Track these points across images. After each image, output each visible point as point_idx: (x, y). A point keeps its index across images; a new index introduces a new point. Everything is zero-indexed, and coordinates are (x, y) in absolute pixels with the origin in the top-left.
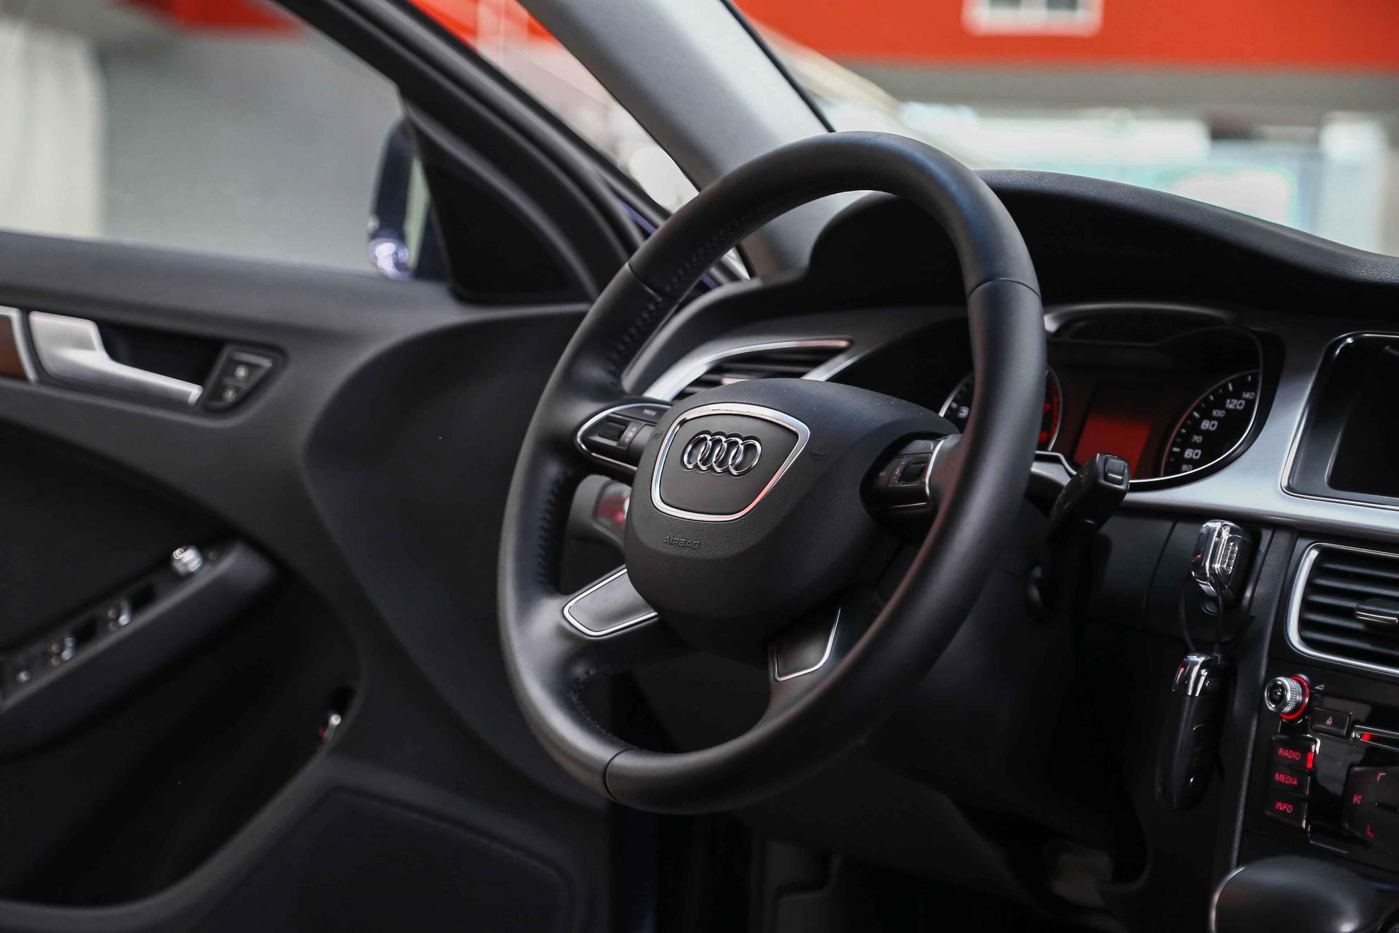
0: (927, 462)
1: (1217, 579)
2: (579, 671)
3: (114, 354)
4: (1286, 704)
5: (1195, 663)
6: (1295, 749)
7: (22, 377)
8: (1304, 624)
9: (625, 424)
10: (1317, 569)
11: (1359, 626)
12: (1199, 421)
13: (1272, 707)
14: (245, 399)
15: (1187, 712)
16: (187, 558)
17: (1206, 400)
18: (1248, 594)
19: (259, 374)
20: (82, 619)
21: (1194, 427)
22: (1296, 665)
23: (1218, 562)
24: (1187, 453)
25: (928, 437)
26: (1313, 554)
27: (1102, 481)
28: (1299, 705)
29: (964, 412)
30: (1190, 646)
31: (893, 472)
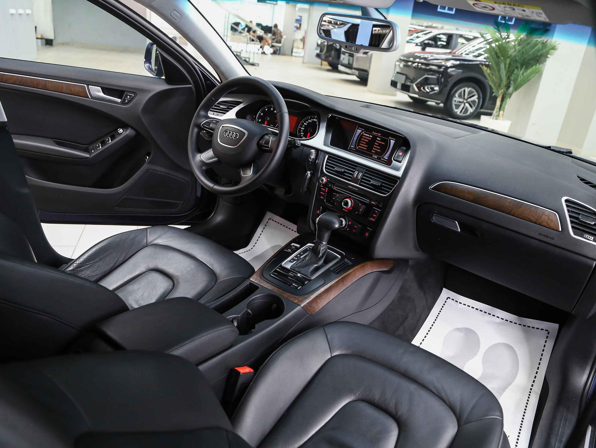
0: (269, 142)
1: (313, 159)
2: (204, 168)
3: (104, 93)
4: (323, 182)
5: (309, 173)
6: (324, 189)
7: (89, 98)
8: (326, 168)
9: (210, 123)
10: (328, 159)
11: (335, 170)
13: (321, 182)
14: (129, 102)
15: (307, 180)
16: (121, 131)
17: (305, 119)
18: (317, 162)
19: (132, 97)
20: (102, 140)
21: (303, 124)
22: (324, 175)
23: (313, 157)
24: (302, 128)
25: (267, 134)
26: (327, 156)
27: (296, 144)
28: (325, 182)
29: (262, 114)
30: (308, 170)
31: (263, 142)
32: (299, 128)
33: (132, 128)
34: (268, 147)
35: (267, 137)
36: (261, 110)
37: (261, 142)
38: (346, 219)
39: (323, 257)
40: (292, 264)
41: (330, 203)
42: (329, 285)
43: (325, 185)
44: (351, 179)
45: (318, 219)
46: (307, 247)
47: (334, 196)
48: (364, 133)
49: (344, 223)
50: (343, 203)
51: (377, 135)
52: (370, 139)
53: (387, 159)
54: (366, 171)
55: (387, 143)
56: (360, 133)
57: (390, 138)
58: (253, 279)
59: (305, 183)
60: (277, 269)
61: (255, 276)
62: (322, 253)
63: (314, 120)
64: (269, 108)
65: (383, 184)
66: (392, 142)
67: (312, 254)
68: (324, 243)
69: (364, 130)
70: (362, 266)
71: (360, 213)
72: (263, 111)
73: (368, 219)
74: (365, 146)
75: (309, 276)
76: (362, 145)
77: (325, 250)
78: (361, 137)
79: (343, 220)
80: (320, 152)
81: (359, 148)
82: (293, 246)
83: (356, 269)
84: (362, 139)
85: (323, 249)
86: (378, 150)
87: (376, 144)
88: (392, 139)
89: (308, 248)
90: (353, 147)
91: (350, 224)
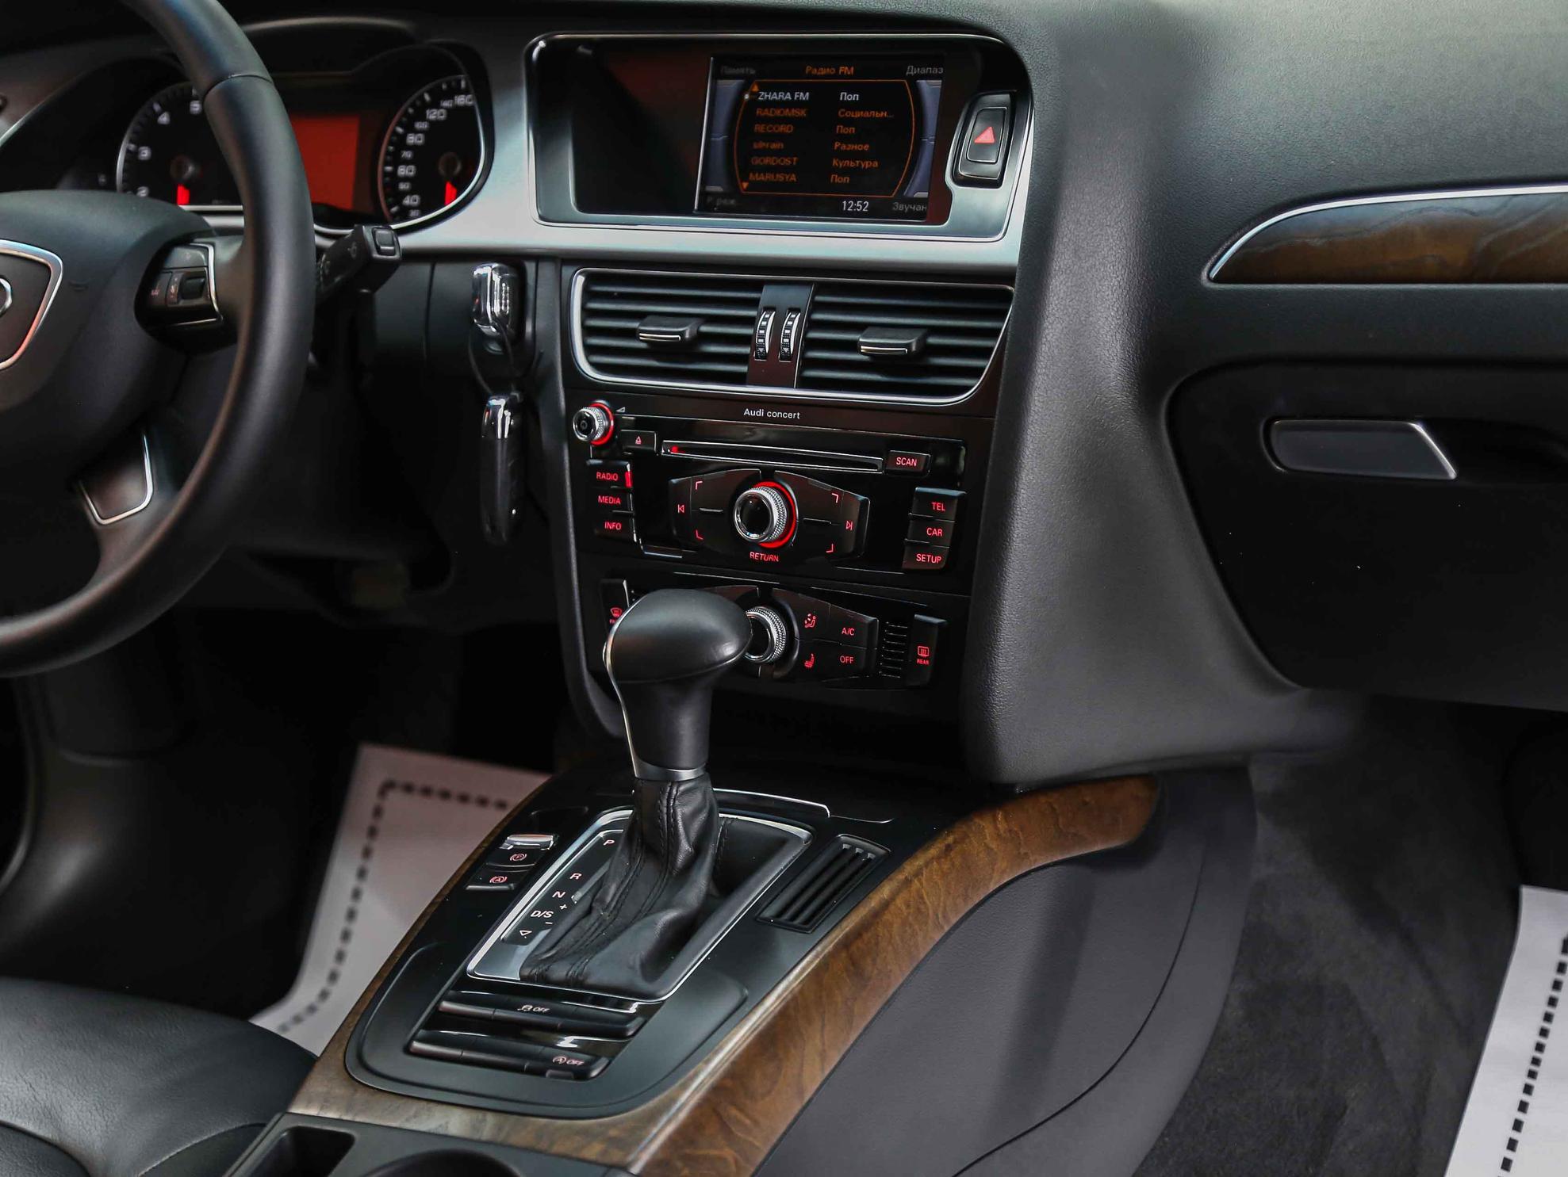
1: (500, 320)
4: (595, 433)
5: (498, 407)
6: (612, 472)
8: (589, 350)
10: (588, 294)
11: (643, 345)
12: (403, 137)
13: (582, 438)
15: (501, 455)
17: (406, 113)
18: (529, 329)
21: (400, 143)
22: (593, 392)
23: (496, 307)
24: (402, 171)
25: (186, 241)
26: (580, 281)
27: (376, 255)
28: (606, 430)
29: (145, 153)
30: (488, 390)
31: (168, 289)
32: (385, 174)
34: (208, 311)
35: (183, 257)
36: (135, 132)
37: (155, 293)
38: (783, 603)
39: (705, 858)
40: (524, 951)
41: (667, 542)
42: (771, 1003)
43: (614, 443)
44: (744, 369)
45: (608, 648)
46: (601, 835)
47: (680, 494)
48: (756, 89)
49: (776, 631)
50: (737, 519)
51: (836, 76)
52: (802, 113)
53: (925, 195)
54: (819, 298)
55: (906, 108)
56: (741, 93)
57: (912, 71)
58: (309, 1103)
59: (494, 473)
60: (445, 1005)
61: (316, 1084)
62: (693, 835)
63: (461, 100)
64: (178, 106)
65: (932, 340)
66: (930, 89)
67: (632, 859)
68: (686, 775)
69: (753, 72)
70: (949, 848)
71: (851, 549)
72: (150, 134)
73: (906, 565)
74: (787, 161)
75: (643, 985)
76: (767, 161)
77: (703, 816)
78: (744, 116)
79: (770, 618)
80: (530, 267)
81: (753, 186)
82: (517, 850)
83: (918, 874)
84: (759, 128)
85: (688, 810)
86: (867, 164)
87: (841, 129)
88: (924, 71)
89: (608, 837)
90: (719, 189)
91: (810, 625)
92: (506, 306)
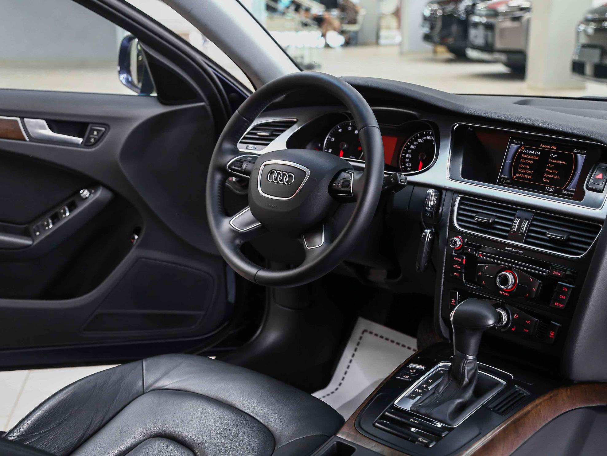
0: (350, 182)
1: (433, 206)
2: (238, 242)
3: (52, 130)
4: (456, 246)
5: (428, 232)
6: (459, 258)
7: (25, 140)
8: (458, 220)
9: (242, 162)
10: (460, 203)
11: (476, 221)
12: (410, 146)
13: (453, 246)
14: (97, 141)
15: (426, 247)
16: (85, 193)
17: (412, 139)
18: (440, 210)
19: (101, 133)
20: (52, 213)
21: (408, 147)
22: (457, 233)
23: (432, 202)
24: (407, 156)
25: (345, 170)
26: (459, 198)
27: (400, 183)
28: (460, 245)
29: (333, 139)
30: (425, 227)
31: (338, 184)
32: (402, 156)
33: (106, 187)
34: (349, 192)
35: (344, 175)
36: (331, 133)
37: (334, 184)
38: (508, 308)
39: (472, 384)
40: (412, 402)
41: (474, 283)
42: (489, 437)
43: (461, 251)
44: (507, 234)
45: (453, 314)
46: (439, 369)
47: (480, 269)
48: (523, 148)
49: (504, 317)
50: (498, 281)
51: (550, 149)
52: (537, 158)
53: (574, 190)
54: (535, 217)
55: (572, 162)
56: (517, 150)
57: (576, 151)
58: (343, 435)
59: (422, 252)
60: (387, 413)
61: (345, 429)
62: (469, 376)
63: (429, 138)
64: (345, 128)
65: (571, 237)
66: (581, 158)
67: (449, 380)
68: (470, 357)
69: (523, 143)
70: (551, 397)
71: (534, 296)
72: (336, 134)
73: (550, 305)
74: (529, 172)
75: (449, 421)
76: (523, 171)
77: (473, 371)
78: (518, 156)
79: (503, 313)
80: (444, 192)
81: (517, 177)
82: (413, 368)
83: (540, 404)
84: (522, 160)
85: (469, 368)
86: (556, 177)
87: (549, 165)
88: (580, 151)
89: (441, 370)
90: (506, 177)
91: (516, 318)
92: (435, 203)
